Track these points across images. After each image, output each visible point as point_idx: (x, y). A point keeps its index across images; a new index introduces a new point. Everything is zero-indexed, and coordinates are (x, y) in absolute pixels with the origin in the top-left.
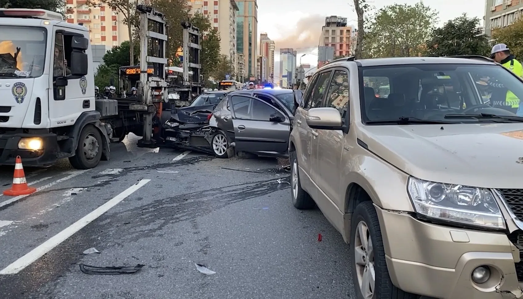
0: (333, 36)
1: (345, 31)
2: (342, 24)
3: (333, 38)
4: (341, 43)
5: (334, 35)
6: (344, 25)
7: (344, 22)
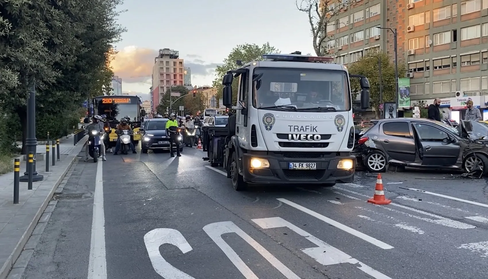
0: (167, 67)
1: (178, 63)
2: (175, 56)
3: (168, 69)
4: (174, 74)
5: (168, 65)
6: (176, 57)
7: (176, 55)
